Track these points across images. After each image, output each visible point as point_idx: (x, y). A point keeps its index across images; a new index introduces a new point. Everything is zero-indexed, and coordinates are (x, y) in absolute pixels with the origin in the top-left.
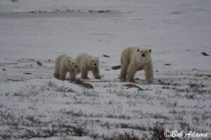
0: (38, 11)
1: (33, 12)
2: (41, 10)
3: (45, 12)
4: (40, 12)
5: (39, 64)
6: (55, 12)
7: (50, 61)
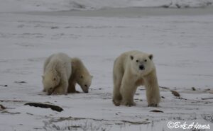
0: (174, 5)
1: (166, 7)
2: (180, 4)
3: (187, 7)
4: (179, 7)
5: (176, 94)
6: (203, 7)
7: (194, 89)
